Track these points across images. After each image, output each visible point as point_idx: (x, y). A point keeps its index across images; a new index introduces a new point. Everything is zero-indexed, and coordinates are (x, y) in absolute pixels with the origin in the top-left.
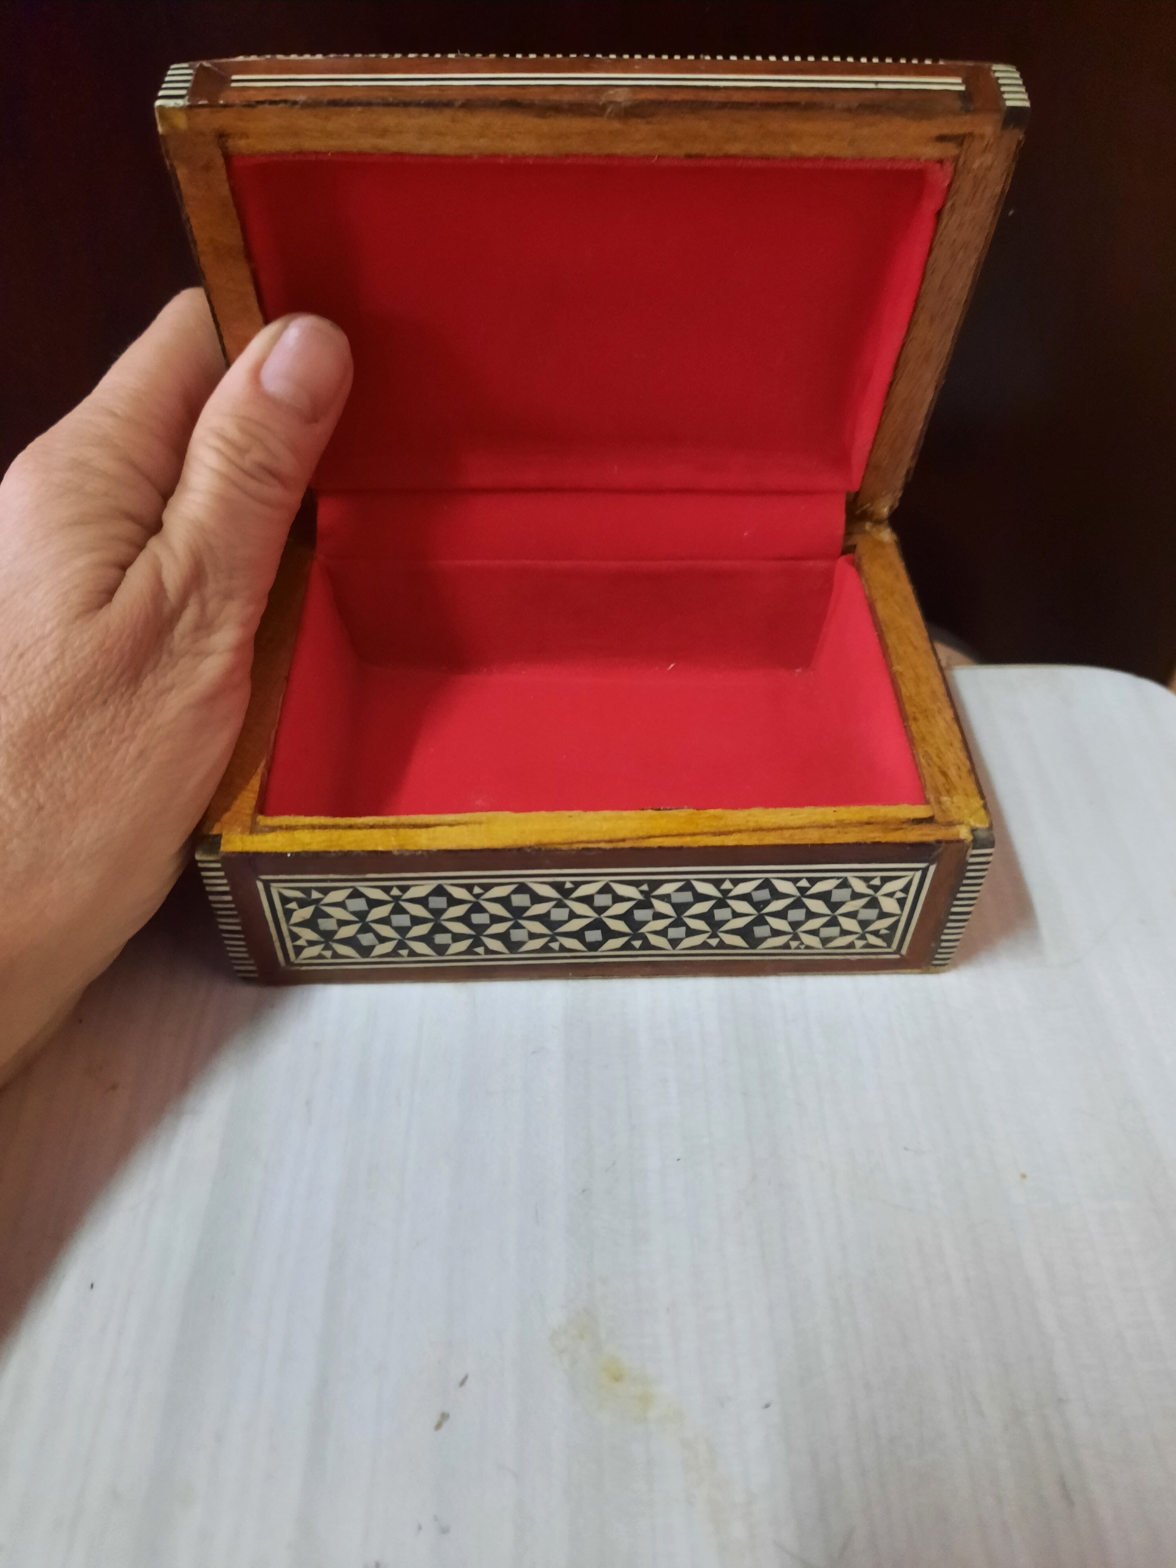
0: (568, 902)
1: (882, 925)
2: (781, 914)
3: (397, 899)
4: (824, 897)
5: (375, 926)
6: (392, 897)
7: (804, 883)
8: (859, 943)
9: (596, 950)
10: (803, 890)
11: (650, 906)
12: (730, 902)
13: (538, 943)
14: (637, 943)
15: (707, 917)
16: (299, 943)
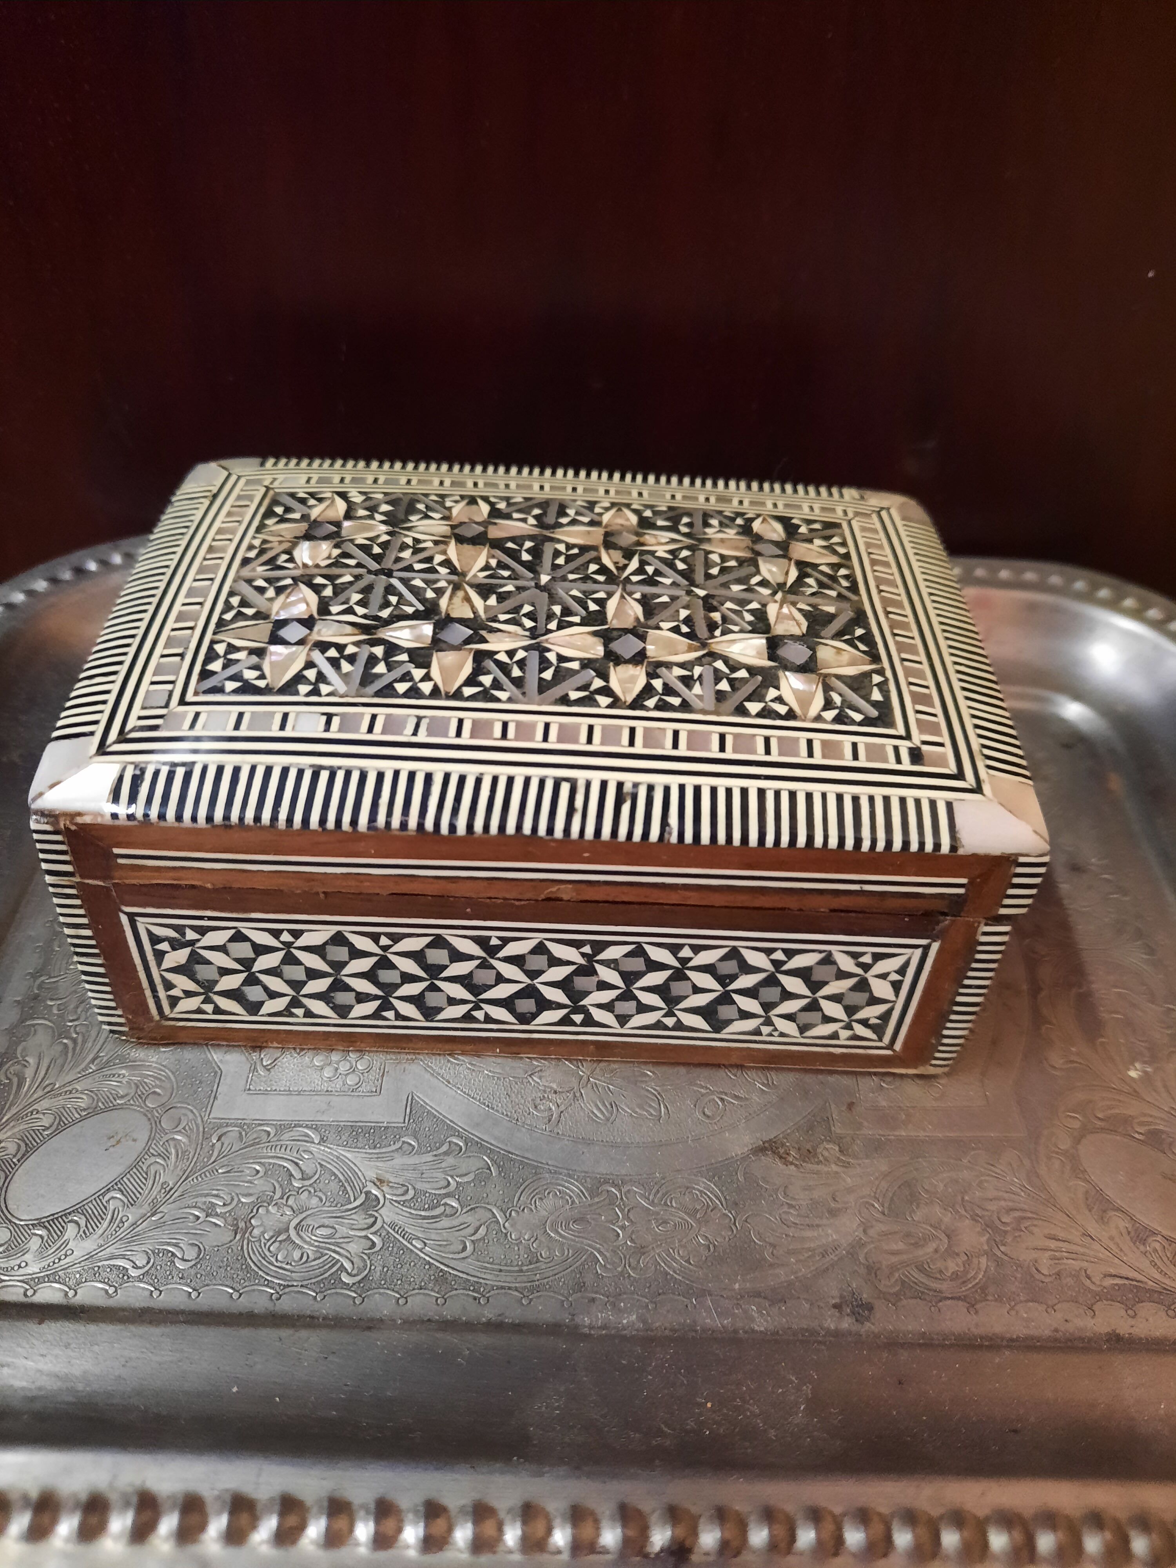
0: (493, 962)
1: (872, 1013)
2: (750, 993)
3: (288, 945)
4: (803, 973)
5: (263, 977)
6: (282, 943)
7: (779, 956)
8: (844, 1034)
9: (528, 1023)
10: (777, 964)
11: (594, 972)
12: (688, 972)
13: (459, 1011)
14: (578, 1018)
15: (659, 990)
16: (173, 992)
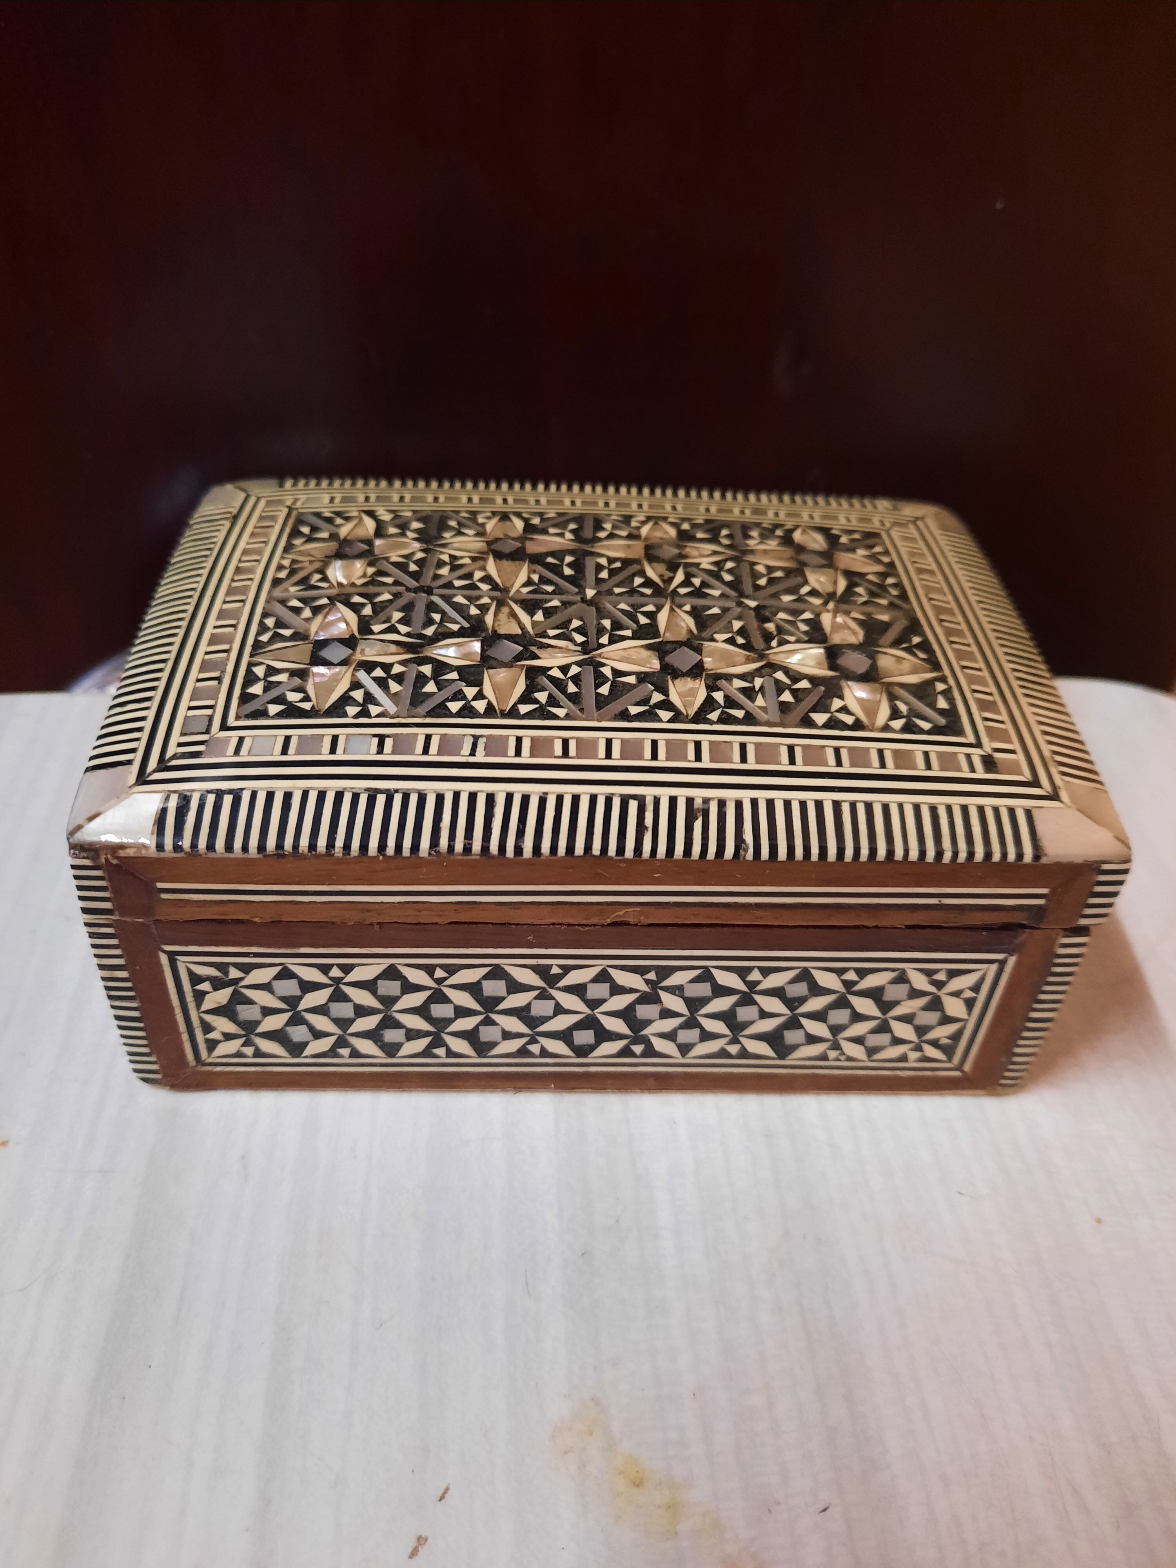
0: (554, 992)
1: (942, 1033)
2: (819, 1016)
3: (337, 981)
4: (875, 994)
5: (309, 1017)
6: (331, 979)
7: (851, 976)
8: (914, 1055)
9: (586, 1056)
10: (848, 984)
11: (657, 1000)
12: (757, 997)
13: (514, 1045)
14: (638, 1049)
15: (727, 1017)
16: (212, 1036)
